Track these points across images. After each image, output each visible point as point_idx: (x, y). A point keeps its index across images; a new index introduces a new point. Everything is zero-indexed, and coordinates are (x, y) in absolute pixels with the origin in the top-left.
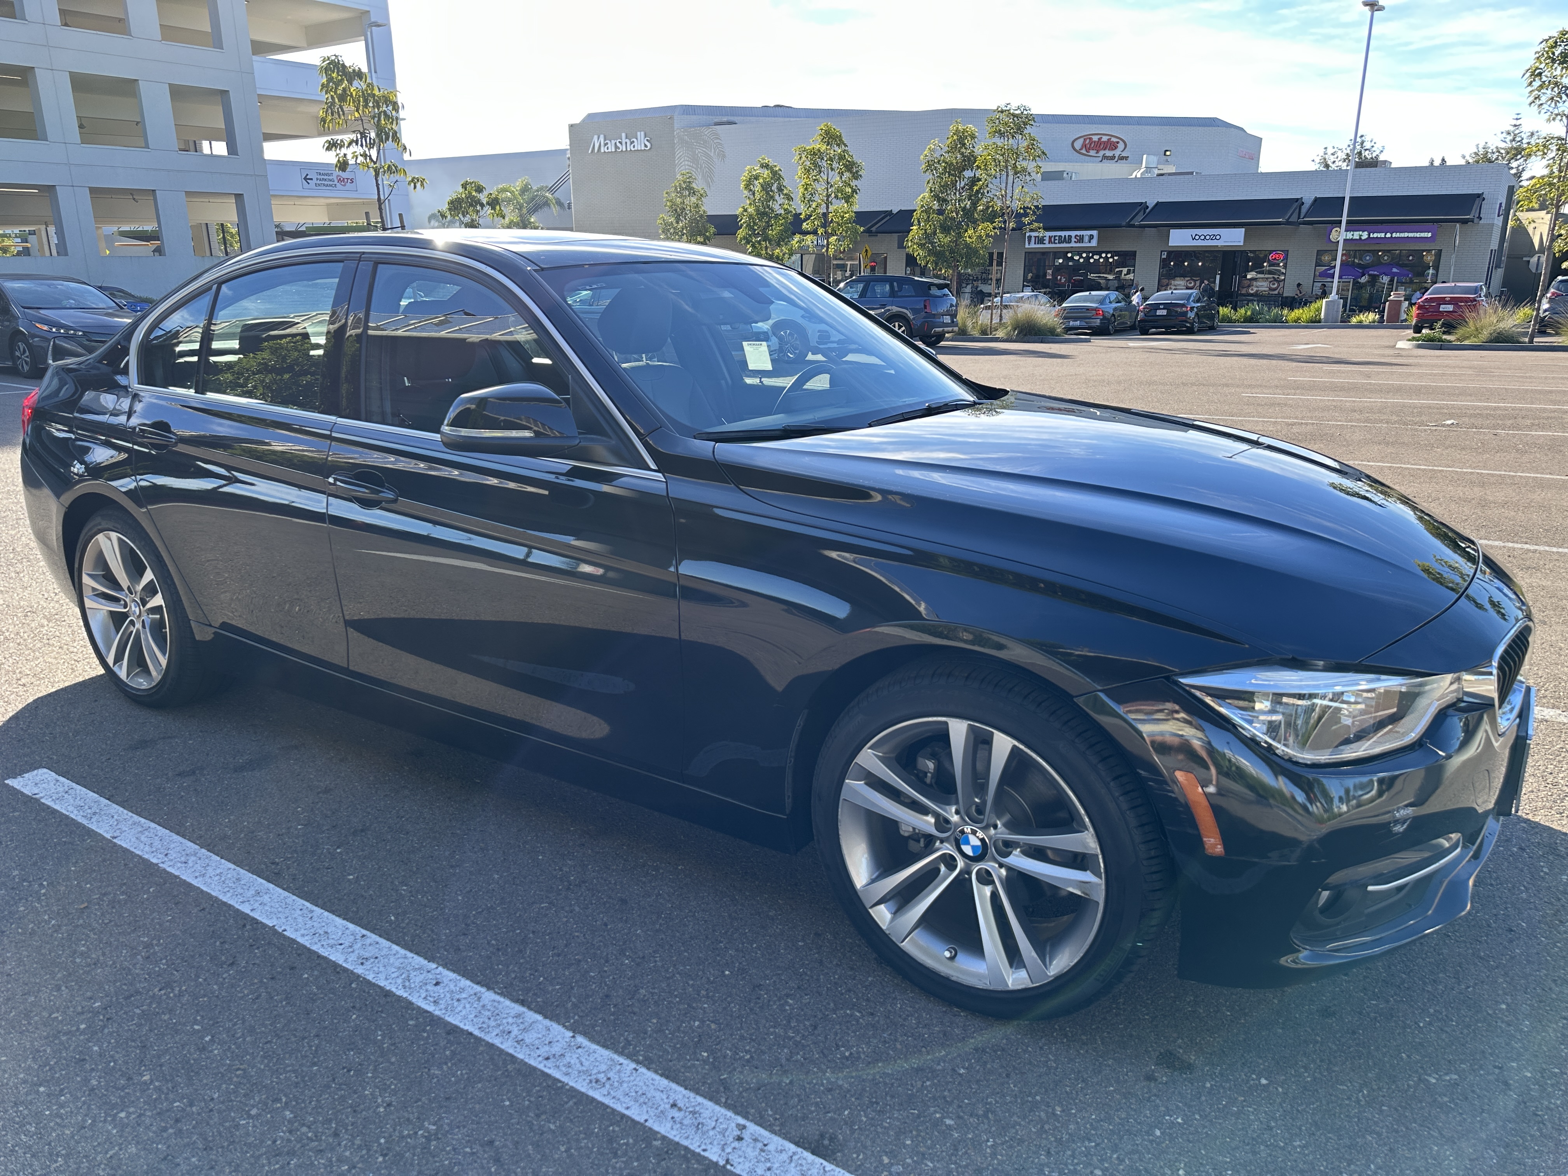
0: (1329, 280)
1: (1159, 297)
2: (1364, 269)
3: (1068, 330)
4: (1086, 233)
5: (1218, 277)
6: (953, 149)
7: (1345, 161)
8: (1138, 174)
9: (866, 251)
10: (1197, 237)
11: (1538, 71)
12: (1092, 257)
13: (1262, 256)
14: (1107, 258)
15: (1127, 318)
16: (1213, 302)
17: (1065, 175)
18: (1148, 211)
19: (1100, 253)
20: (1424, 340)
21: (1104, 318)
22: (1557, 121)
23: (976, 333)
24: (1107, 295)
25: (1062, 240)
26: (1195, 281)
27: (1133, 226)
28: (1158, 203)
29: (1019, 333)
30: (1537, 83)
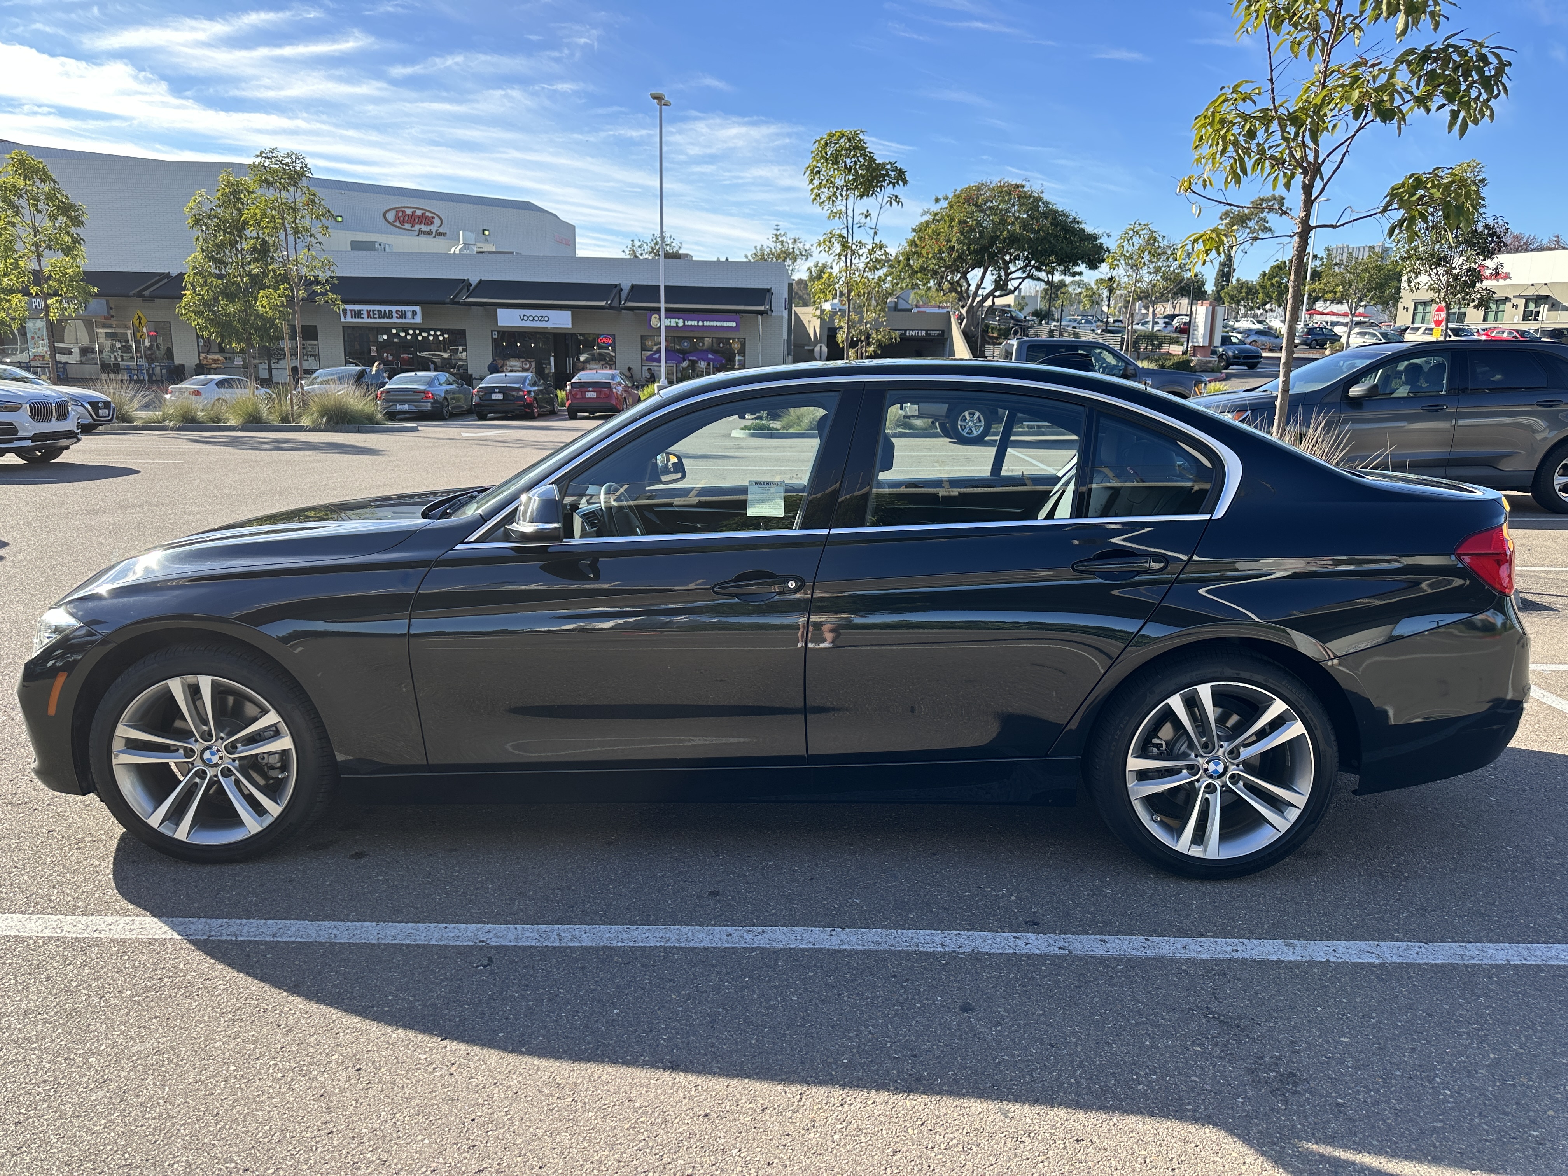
0: (655, 364)
1: (491, 380)
2: (684, 354)
3: (392, 416)
4: (409, 309)
5: (552, 359)
6: (226, 203)
7: (651, 253)
8: (456, 250)
9: (139, 318)
10: (526, 318)
11: (816, 169)
12: (420, 334)
13: (590, 339)
14: (435, 336)
15: (463, 401)
16: (550, 386)
17: (377, 246)
18: (471, 288)
19: (428, 331)
20: (754, 429)
21: (436, 402)
22: (837, 218)
23: (275, 421)
24: (435, 376)
25: (381, 315)
26: (530, 362)
27: (458, 303)
28: (481, 282)
29: (328, 421)
30: (816, 182)
